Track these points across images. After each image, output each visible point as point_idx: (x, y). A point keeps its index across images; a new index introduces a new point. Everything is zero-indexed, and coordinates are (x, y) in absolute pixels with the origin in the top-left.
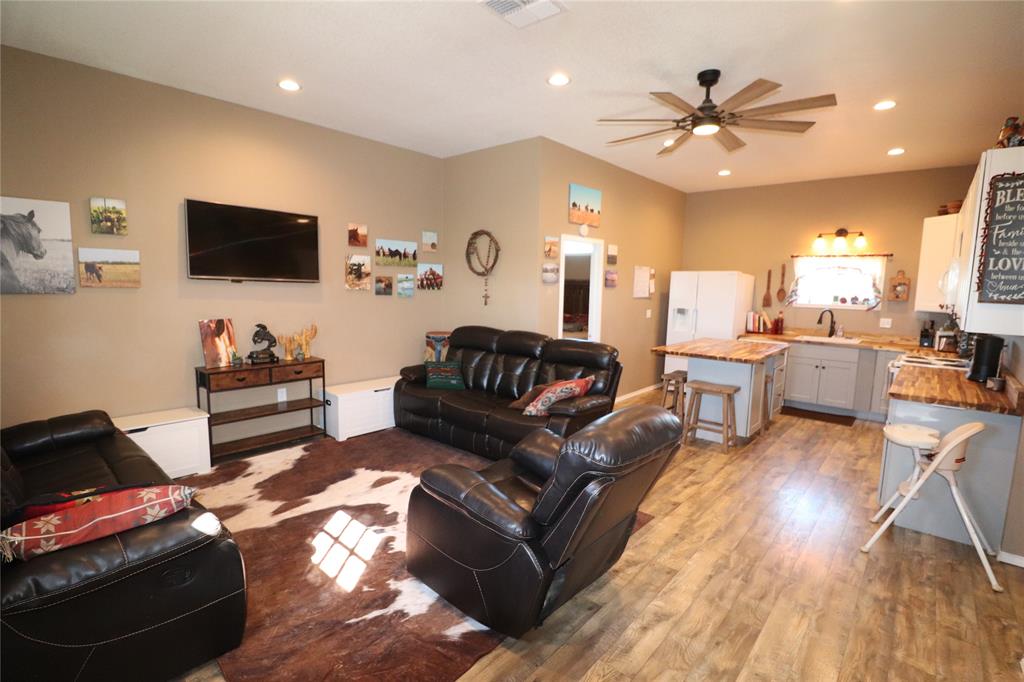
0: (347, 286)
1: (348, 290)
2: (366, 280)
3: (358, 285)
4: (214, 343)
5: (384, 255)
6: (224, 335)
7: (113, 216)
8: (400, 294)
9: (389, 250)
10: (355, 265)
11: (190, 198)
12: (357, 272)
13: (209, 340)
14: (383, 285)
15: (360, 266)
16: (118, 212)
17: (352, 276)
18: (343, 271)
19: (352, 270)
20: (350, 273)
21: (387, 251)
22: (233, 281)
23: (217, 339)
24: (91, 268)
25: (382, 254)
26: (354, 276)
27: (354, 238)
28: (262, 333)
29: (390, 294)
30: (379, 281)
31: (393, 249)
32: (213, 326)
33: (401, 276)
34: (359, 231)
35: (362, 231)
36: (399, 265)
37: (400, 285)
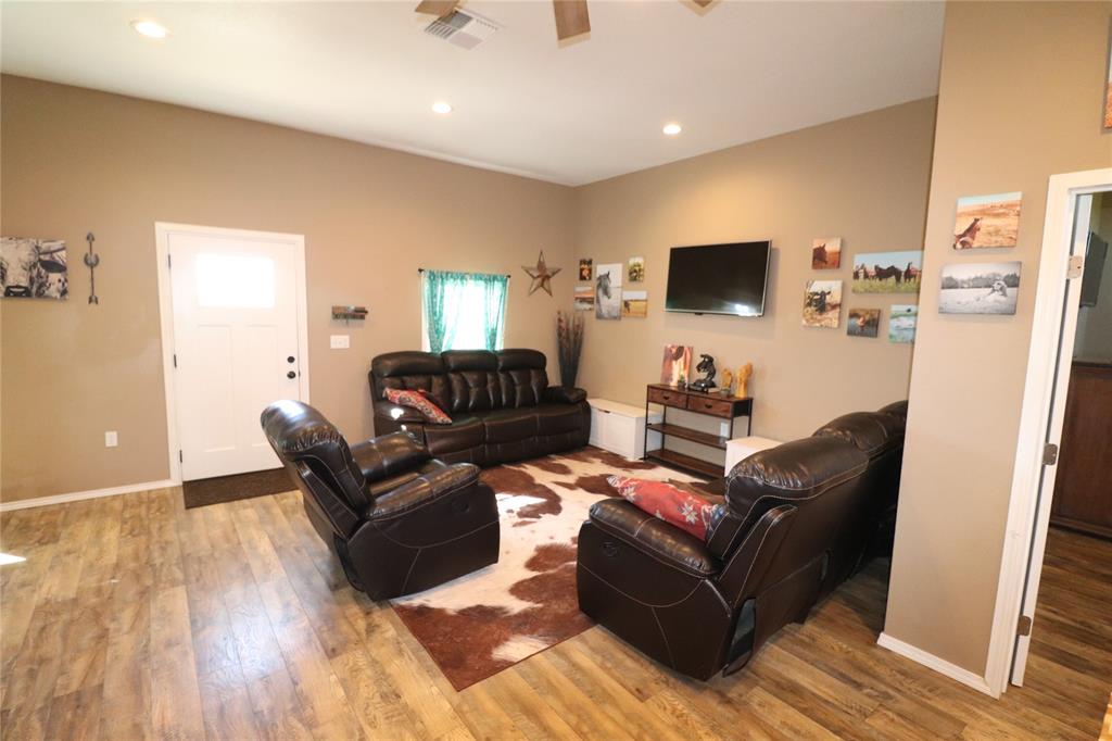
0: (804, 322)
1: (805, 326)
2: (832, 315)
3: (819, 321)
4: (670, 365)
5: (866, 276)
6: (681, 360)
7: (637, 268)
8: (891, 336)
9: (876, 267)
10: (817, 294)
11: (674, 246)
12: (819, 303)
13: (668, 362)
14: (859, 322)
15: (823, 294)
16: (639, 266)
17: (812, 309)
18: (801, 302)
19: (811, 300)
20: (809, 305)
21: (871, 270)
22: (696, 314)
23: (674, 362)
24: (626, 304)
25: (861, 275)
26: (813, 308)
27: (820, 258)
28: (708, 364)
29: (875, 335)
30: (853, 315)
31: (885, 266)
32: (674, 351)
33: (897, 308)
34: (826, 249)
35: (832, 247)
36: (894, 291)
37: (894, 323)
